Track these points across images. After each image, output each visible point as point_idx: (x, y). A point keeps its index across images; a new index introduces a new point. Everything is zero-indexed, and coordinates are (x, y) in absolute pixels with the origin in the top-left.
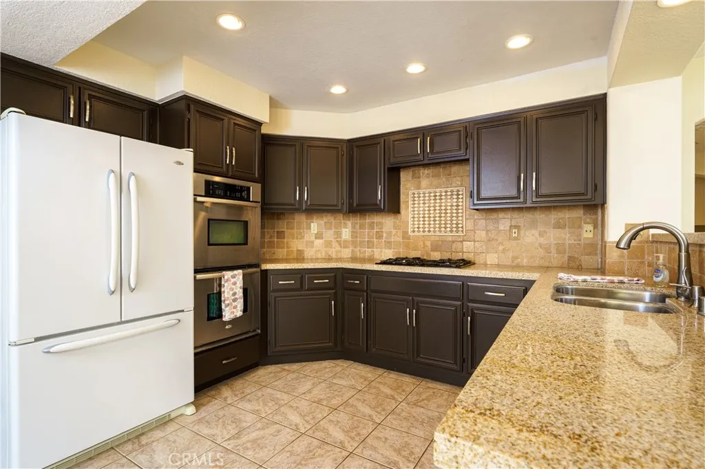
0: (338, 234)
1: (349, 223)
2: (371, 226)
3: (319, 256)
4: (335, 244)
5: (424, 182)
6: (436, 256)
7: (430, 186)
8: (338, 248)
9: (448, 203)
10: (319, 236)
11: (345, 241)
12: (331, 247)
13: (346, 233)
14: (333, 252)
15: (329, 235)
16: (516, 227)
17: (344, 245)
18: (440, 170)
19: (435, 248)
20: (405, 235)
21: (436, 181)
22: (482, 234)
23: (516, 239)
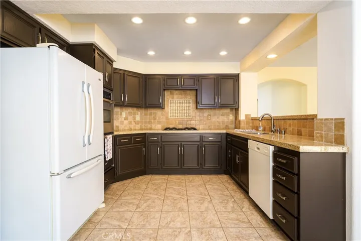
0: (134, 118)
1: (139, 113)
2: (151, 114)
3: (126, 128)
4: (133, 122)
5: (175, 97)
6: (180, 127)
7: (178, 98)
8: (134, 124)
9: (185, 105)
10: (126, 119)
11: (138, 121)
12: (131, 124)
13: (138, 118)
14: (132, 126)
15: (130, 118)
16: (210, 115)
17: (137, 123)
18: (182, 92)
19: (180, 124)
20: (167, 118)
21: (180, 96)
22: (198, 118)
23: (210, 119)
